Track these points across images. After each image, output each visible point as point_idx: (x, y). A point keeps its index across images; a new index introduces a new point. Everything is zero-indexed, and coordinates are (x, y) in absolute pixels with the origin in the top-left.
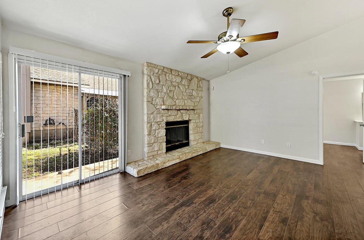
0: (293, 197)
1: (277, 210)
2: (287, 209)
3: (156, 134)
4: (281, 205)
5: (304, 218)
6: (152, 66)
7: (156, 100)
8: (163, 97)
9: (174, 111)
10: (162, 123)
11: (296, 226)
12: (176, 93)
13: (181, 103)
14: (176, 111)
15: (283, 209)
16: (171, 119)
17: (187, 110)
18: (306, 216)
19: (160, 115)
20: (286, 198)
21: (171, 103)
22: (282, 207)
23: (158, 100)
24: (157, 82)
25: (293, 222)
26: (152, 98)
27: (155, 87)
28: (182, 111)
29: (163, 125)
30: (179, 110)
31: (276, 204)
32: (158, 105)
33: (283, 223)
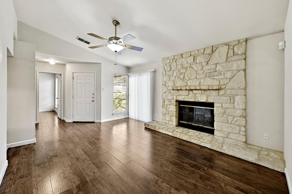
0: (88, 177)
1: (85, 161)
2: (82, 166)
3: (168, 108)
4: (88, 165)
5: (70, 168)
6: (165, 59)
7: (168, 83)
8: (173, 80)
9: (184, 91)
10: (172, 101)
11: (71, 161)
12: (187, 74)
13: (194, 83)
14: (187, 92)
15: (84, 163)
16: (181, 98)
17: (203, 91)
18: (69, 170)
19: (171, 94)
20: (91, 172)
21: (181, 84)
22: (85, 164)
23: (169, 83)
24: (169, 69)
25: (73, 162)
26: (165, 82)
27: (167, 74)
28: (194, 92)
29: (173, 102)
30: (192, 90)
31: (90, 163)
32: (170, 86)
33: (77, 158)
